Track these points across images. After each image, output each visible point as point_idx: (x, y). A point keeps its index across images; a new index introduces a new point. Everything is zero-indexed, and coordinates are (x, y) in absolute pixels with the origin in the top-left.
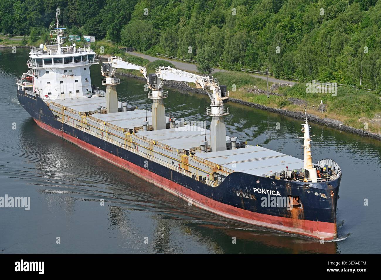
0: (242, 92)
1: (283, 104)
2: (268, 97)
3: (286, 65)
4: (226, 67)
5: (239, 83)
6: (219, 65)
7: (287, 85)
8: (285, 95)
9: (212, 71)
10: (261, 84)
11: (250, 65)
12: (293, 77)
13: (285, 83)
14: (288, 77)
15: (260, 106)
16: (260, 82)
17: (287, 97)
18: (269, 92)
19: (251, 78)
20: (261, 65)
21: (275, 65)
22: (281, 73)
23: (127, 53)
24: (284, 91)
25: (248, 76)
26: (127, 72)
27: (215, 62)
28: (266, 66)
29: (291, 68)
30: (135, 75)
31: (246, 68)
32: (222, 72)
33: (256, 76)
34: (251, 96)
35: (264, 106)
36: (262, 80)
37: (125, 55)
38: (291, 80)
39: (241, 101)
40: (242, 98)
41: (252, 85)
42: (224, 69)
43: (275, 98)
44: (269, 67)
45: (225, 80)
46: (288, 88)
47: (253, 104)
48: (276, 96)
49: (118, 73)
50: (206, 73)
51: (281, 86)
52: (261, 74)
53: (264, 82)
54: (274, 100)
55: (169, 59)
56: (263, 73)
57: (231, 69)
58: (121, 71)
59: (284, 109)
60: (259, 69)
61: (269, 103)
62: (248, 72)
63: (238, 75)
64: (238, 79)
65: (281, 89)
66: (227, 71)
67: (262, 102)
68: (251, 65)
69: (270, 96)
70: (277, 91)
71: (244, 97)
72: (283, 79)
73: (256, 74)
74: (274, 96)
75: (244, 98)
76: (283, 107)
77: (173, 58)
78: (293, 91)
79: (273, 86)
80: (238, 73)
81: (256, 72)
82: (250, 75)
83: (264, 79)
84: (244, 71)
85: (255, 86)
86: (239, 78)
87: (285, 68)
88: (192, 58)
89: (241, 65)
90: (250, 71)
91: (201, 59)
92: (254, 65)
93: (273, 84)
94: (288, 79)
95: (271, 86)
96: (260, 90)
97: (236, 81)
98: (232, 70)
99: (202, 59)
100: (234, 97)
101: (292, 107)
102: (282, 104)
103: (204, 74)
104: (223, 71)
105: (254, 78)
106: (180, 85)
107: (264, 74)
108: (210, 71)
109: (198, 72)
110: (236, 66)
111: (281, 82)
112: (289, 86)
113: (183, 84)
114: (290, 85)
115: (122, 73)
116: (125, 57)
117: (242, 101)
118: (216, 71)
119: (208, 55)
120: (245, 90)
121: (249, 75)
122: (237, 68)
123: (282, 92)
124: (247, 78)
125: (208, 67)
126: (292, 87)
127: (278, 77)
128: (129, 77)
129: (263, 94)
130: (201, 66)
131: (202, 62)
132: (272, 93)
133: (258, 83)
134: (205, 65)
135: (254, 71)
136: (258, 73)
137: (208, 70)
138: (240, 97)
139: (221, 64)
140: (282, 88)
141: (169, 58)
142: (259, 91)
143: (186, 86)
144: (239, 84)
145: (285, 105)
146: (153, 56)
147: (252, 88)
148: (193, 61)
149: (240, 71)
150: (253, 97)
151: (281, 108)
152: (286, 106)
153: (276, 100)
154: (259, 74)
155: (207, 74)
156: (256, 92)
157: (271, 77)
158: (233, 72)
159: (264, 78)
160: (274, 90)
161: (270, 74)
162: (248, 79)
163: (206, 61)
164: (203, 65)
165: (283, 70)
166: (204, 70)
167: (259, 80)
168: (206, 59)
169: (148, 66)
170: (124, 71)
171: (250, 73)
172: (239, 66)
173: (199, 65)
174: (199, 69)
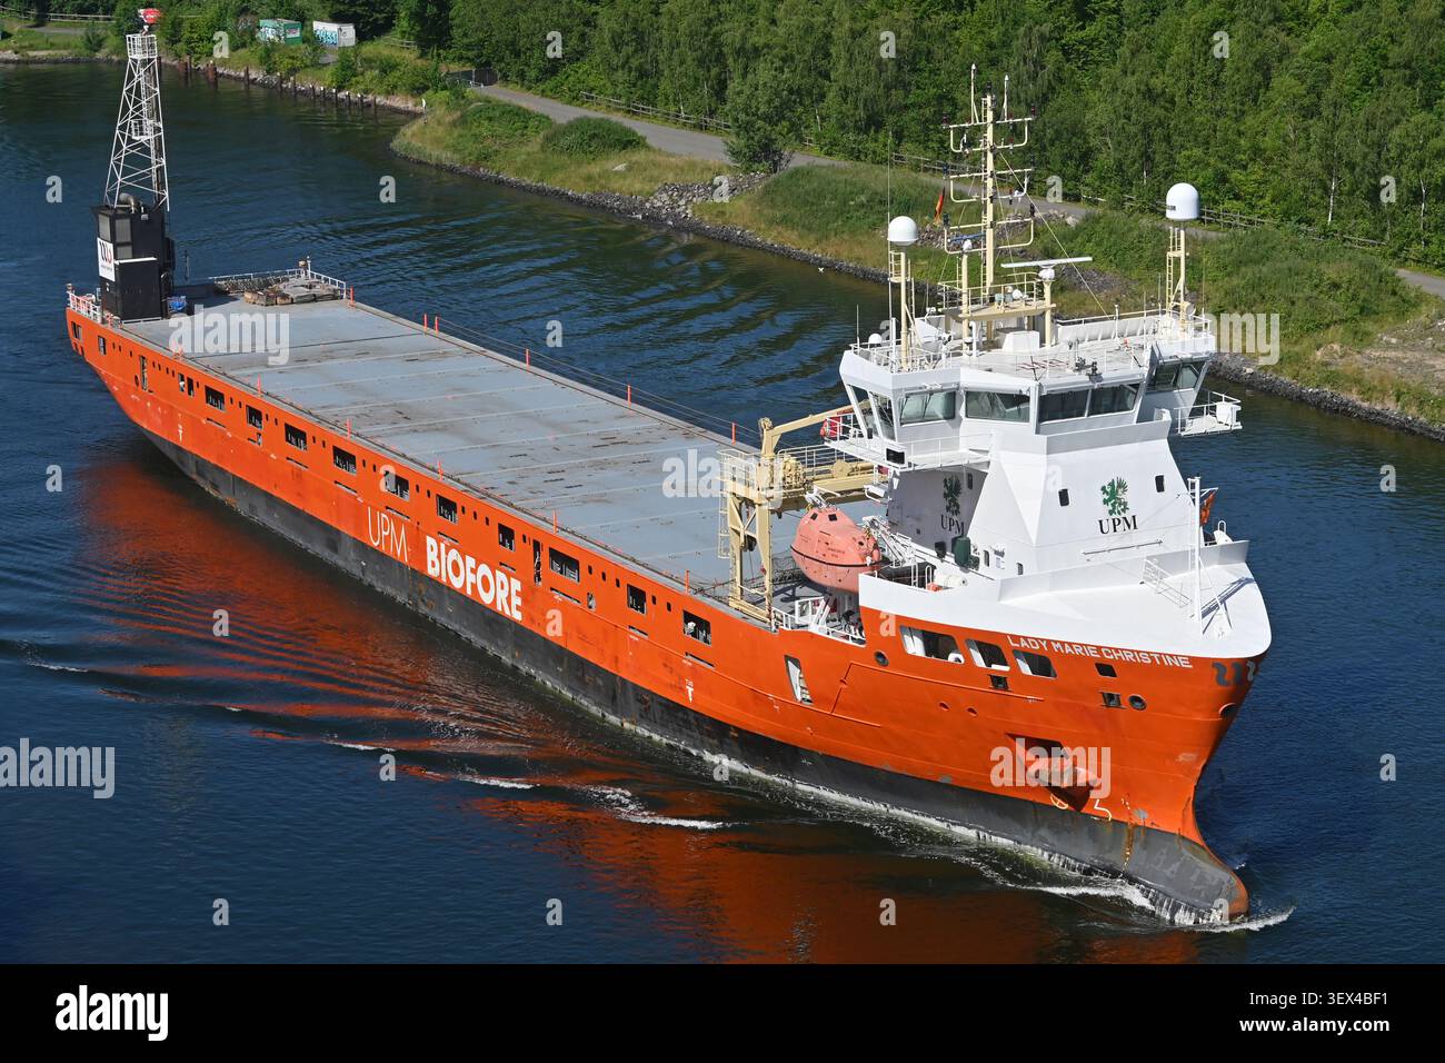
3: (1057, 143)
4: (837, 148)
5: (882, 208)
6: (810, 141)
7: (1058, 218)
8: (1049, 254)
9: (783, 162)
10: (960, 211)
11: (924, 143)
12: (1081, 187)
13: (1052, 212)
14: (1065, 190)
19: (925, 189)
22: (1039, 172)
23: (474, 90)
24: (1047, 240)
25: (916, 184)
26: (468, 159)
27: (794, 127)
29: (1077, 155)
30: (498, 173)
31: (912, 152)
32: (818, 166)
34: (924, 258)
37: (463, 97)
38: (1077, 199)
39: (885, 277)
41: (927, 218)
42: (829, 154)
45: (828, 195)
46: (1061, 230)
50: (761, 168)
53: (974, 207)
55: (628, 116)
57: (856, 155)
58: (447, 158)
62: (916, 168)
63: (878, 177)
64: (876, 193)
66: (839, 162)
68: (928, 141)
77: (643, 109)
78: (1079, 240)
80: (877, 169)
82: (925, 178)
84: (902, 165)
86: (880, 189)
87: (1054, 154)
88: (712, 113)
89: (890, 140)
90: (926, 162)
91: (742, 117)
92: (942, 142)
97: (869, 201)
98: (858, 158)
99: (747, 115)
100: (861, 259)
101: (1072, 300)
103: (752, 174)
104: (826, 161)
106: (664, 211)
108: (775, 163)
109: (732, 165)
110: (871, 145)
112: (1066, 224)
113: (672, 208)
114: (1070, 220)
115: (448, 164)
116: (462, 102)
118: (797, 160)
119: (769, 102)
121: (917, 178)
122: (875, 153)
123: (1037, 246)
124: (910, 190)
125: (766, 145)
126: (1077, 226)
128: (478, 180)
130: (740, 142)
131: (746, 128)
134: (756, 139)
135: (938, 165)
137: (766, 158)
138: (881, 263)
139: (819, 137)
140: (1040, 227)
141: (629, 112)
143: (686, 217)
144: (877, 212)
146: (570, 103)
147: (928, 227)
148: (718, 124)
149: (887, 162)
150: (931, 261)
155: (764, 171)
156: (941, 245)
158: (863, 166)
159: (973, 190)
160: (1008, 236)
162: (914, 193)
163: (760, 123)
164: (751, 138)
165: (1048, 163)
166: (754, 158)
168: (759, 118)
169: (547, 139)
170: (457, 156)
171: (926, 170)
172: (885, 145)
173: (734, 140)
174: (735, 154)
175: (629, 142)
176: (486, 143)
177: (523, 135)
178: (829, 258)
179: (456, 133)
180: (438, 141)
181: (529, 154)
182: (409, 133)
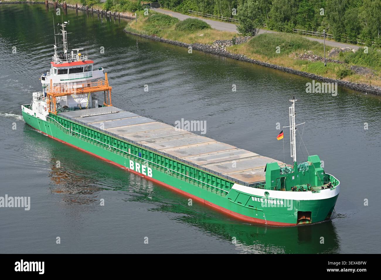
0: (293, 59)
1: (344, 74)
2: (326, 66)
3: (349, 25)
4: (274, 27)
5: (290, 47)
6: (265, 25)
7: (349, 50)
8: (347, 62)
9: (256, 32)
10: (317, 48)
11: (303, 25)
12: (357, 39)
13: (347, 48)
14: (352, 40)
15: (315, 76)
16: (316, 46)
17: (349, 65)
18: (326, 59)
19: (304, 41)
20: (318, 25)
21: (335, 25)
22: (343, 34)
23: (152, 10)
24: (346, 57)
25: (301, 39)
26: (150, 33)
27: (260, 21)
28: (324, 26)
29: (355, 28)
30: (161, 38)
31: (299, 28)
32: (268, 34)
33: (312, 39)
34: (304, 64)
35: (320, 77)
36: (319, 43)
38: (355, 43)
39: (291, 70)
40: (293, 67)
41: (305, 50)
42: (272, 29)
43: (335, 66)
44: (328, 27)
45: (272, 43)
46: (351, 54)
47: (306, 74)
48: (335, 64)
49: (139, 35)
50: (249, 34)
51: (342, 51)
52: (318, 36)
53: (321, 47)
54: (332, 69)
55: (204, 18)
56: (321, 34)
58: (144, 33)
59: (346, 80)
60: (315, 30)
61: (327, 72)
62: (301, 34)
63: (288, 37)
64: (288, 43)
65: (342, 55)
66: (275, 32)
67: (317, 71)
68: (305, 24)
69: (328, 64)
70: (337, 58)
71: (295, 64)
72: (345, 42)
73: (311, 35)
74: (332, 64)
75: (295, 66)
76: (344, 77)
77: (209, 15)
78: (357, 57)
79: (332, 51)
80: (288, 34)
81: (311, 33)
82: (304, 37)
83: (321, 43)
84: (296, 33)
85: (309, 51)
86: (289, 41)
87: (348, 28)
88: (232, 16)
89: (292, 24)
90: (304, 32)
91: (242, 17)
92: (310, 25)
93: (332, 48)
94: (351, 42)
95: (330, 52)
96: (316, 56)
97: (286, 45)
98: (281, 31)
99: (244, 17)
100: (283, 64)
101: (355, 77)
102: (342, 74)
103: (246, 36)
104: (271, 32)
105: (309, 41)
106: (217, 49)
107: (321, 36)
108: (254, 33)
109: (239, 33)
110: (286, 26)
111: (343, 46)
112: (352, 52)
113: (219, 48)
114: (353, 50)
115: (144, 35)
117: (293, 70)
118: (261, 31)
119: (251, 12)
120: (297, 56)
121: (301, 37)
122: (287, 29)
123: (343, 59)
124: (299, 41)
125: (251, 27)
126: (356, 53)
127: (339, 40)
128: (154, 40)
129: (319, 61)
130: (242, 26)
131: (243, 21)
132: (330, 60)
133: (314, 47)
134: (247, 24)
135: (309, 32)
136: (313, 35)
137: (251, 31)
138: (290, 66)
139: (268, 24)
140: (343, 53)
141: (204, 16)
142: (314, 58)
143: (224, 51)
144: (289, 49)
145: (347, 75)
146: (184, 14)
147: (306, 54)
148: (234, 20)
149: (291, 32)
150: (307, 65)
151: (342, 78)
152: (348, 77)
153: (336, 69)
154: (315, 35)
155: (250, 36)
156: (310, 59)
157: (330, 40)
158: (283, 33)
159: (320, 41)
160: (333, 56)
161: (329, 36)
162: (301, 42)
163: (248, 20)
164: (245, 24)
165: (346, 31)
166: (247, 31)
167: (315, 43)
168: (248, 18)
169: (177, 26)
170: (147, 32)
171: (304, 34)
172: (291, 26)
173: (240, 25)
174: (240, 30)
175: (204, 26)
176: (157, 28)
177: (169, 25)
178: (272, 64)
179: (147, 24)
180: (141, 27)
181: (171, 31)
182: (131, 24)
